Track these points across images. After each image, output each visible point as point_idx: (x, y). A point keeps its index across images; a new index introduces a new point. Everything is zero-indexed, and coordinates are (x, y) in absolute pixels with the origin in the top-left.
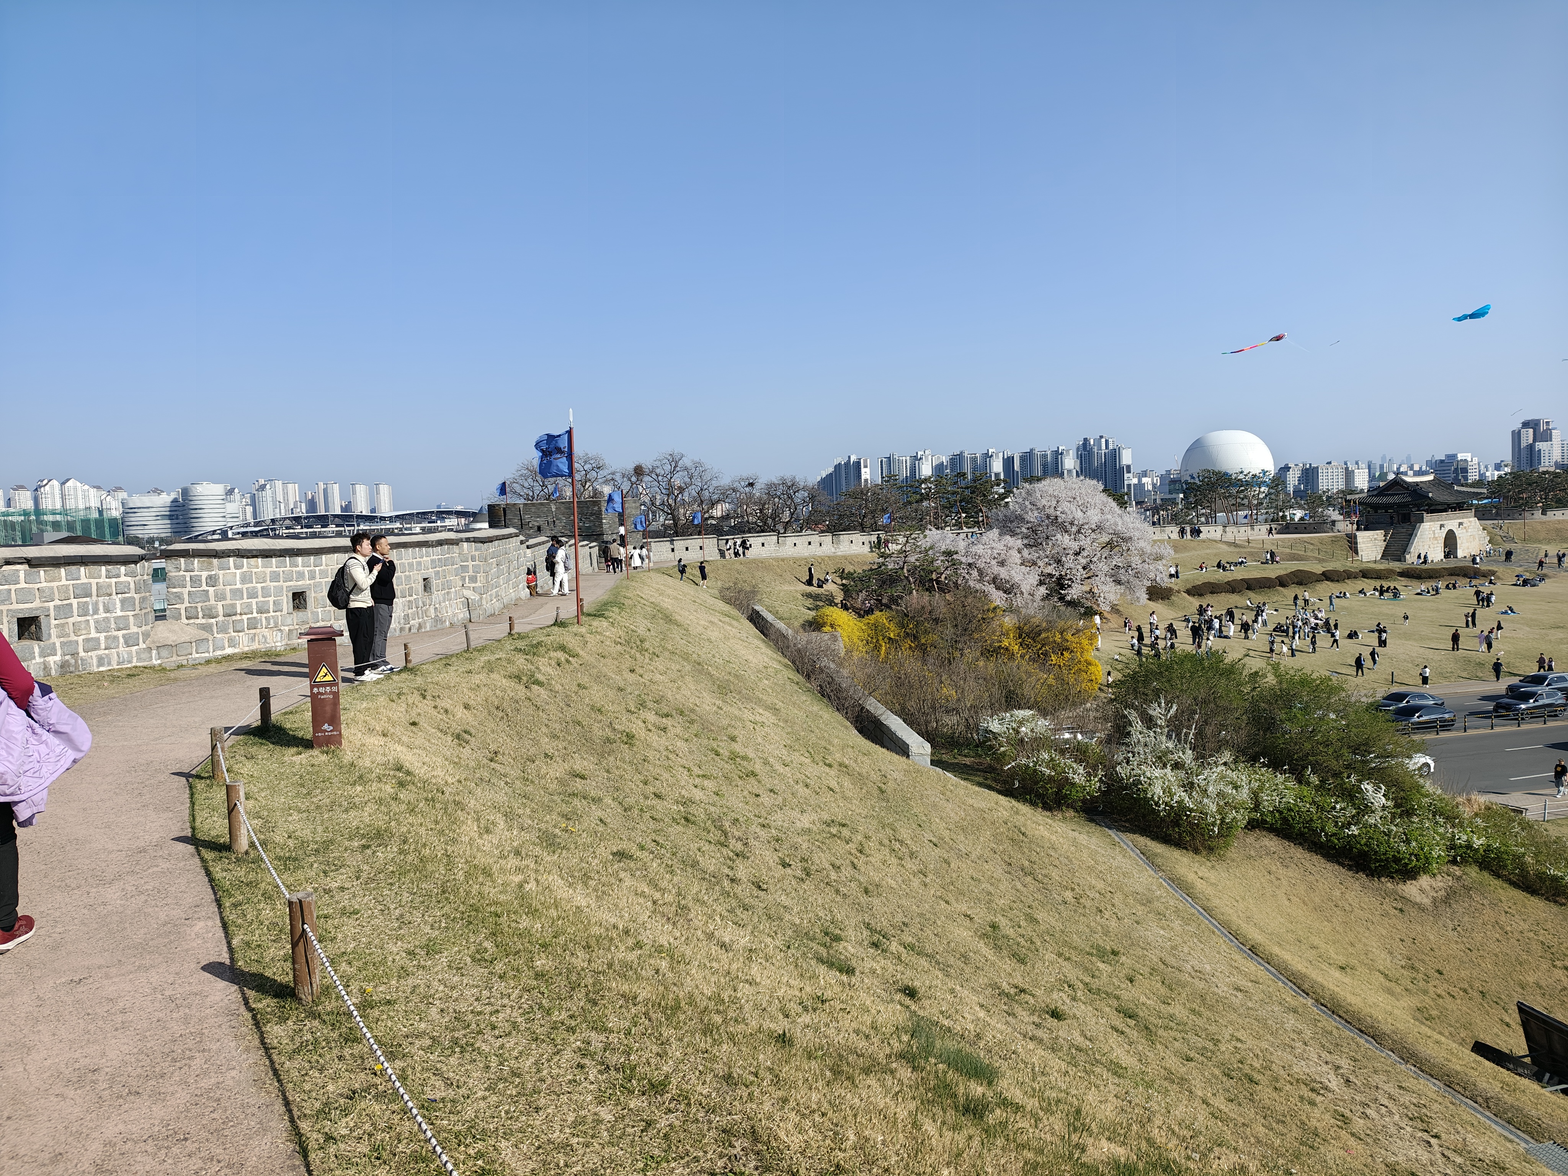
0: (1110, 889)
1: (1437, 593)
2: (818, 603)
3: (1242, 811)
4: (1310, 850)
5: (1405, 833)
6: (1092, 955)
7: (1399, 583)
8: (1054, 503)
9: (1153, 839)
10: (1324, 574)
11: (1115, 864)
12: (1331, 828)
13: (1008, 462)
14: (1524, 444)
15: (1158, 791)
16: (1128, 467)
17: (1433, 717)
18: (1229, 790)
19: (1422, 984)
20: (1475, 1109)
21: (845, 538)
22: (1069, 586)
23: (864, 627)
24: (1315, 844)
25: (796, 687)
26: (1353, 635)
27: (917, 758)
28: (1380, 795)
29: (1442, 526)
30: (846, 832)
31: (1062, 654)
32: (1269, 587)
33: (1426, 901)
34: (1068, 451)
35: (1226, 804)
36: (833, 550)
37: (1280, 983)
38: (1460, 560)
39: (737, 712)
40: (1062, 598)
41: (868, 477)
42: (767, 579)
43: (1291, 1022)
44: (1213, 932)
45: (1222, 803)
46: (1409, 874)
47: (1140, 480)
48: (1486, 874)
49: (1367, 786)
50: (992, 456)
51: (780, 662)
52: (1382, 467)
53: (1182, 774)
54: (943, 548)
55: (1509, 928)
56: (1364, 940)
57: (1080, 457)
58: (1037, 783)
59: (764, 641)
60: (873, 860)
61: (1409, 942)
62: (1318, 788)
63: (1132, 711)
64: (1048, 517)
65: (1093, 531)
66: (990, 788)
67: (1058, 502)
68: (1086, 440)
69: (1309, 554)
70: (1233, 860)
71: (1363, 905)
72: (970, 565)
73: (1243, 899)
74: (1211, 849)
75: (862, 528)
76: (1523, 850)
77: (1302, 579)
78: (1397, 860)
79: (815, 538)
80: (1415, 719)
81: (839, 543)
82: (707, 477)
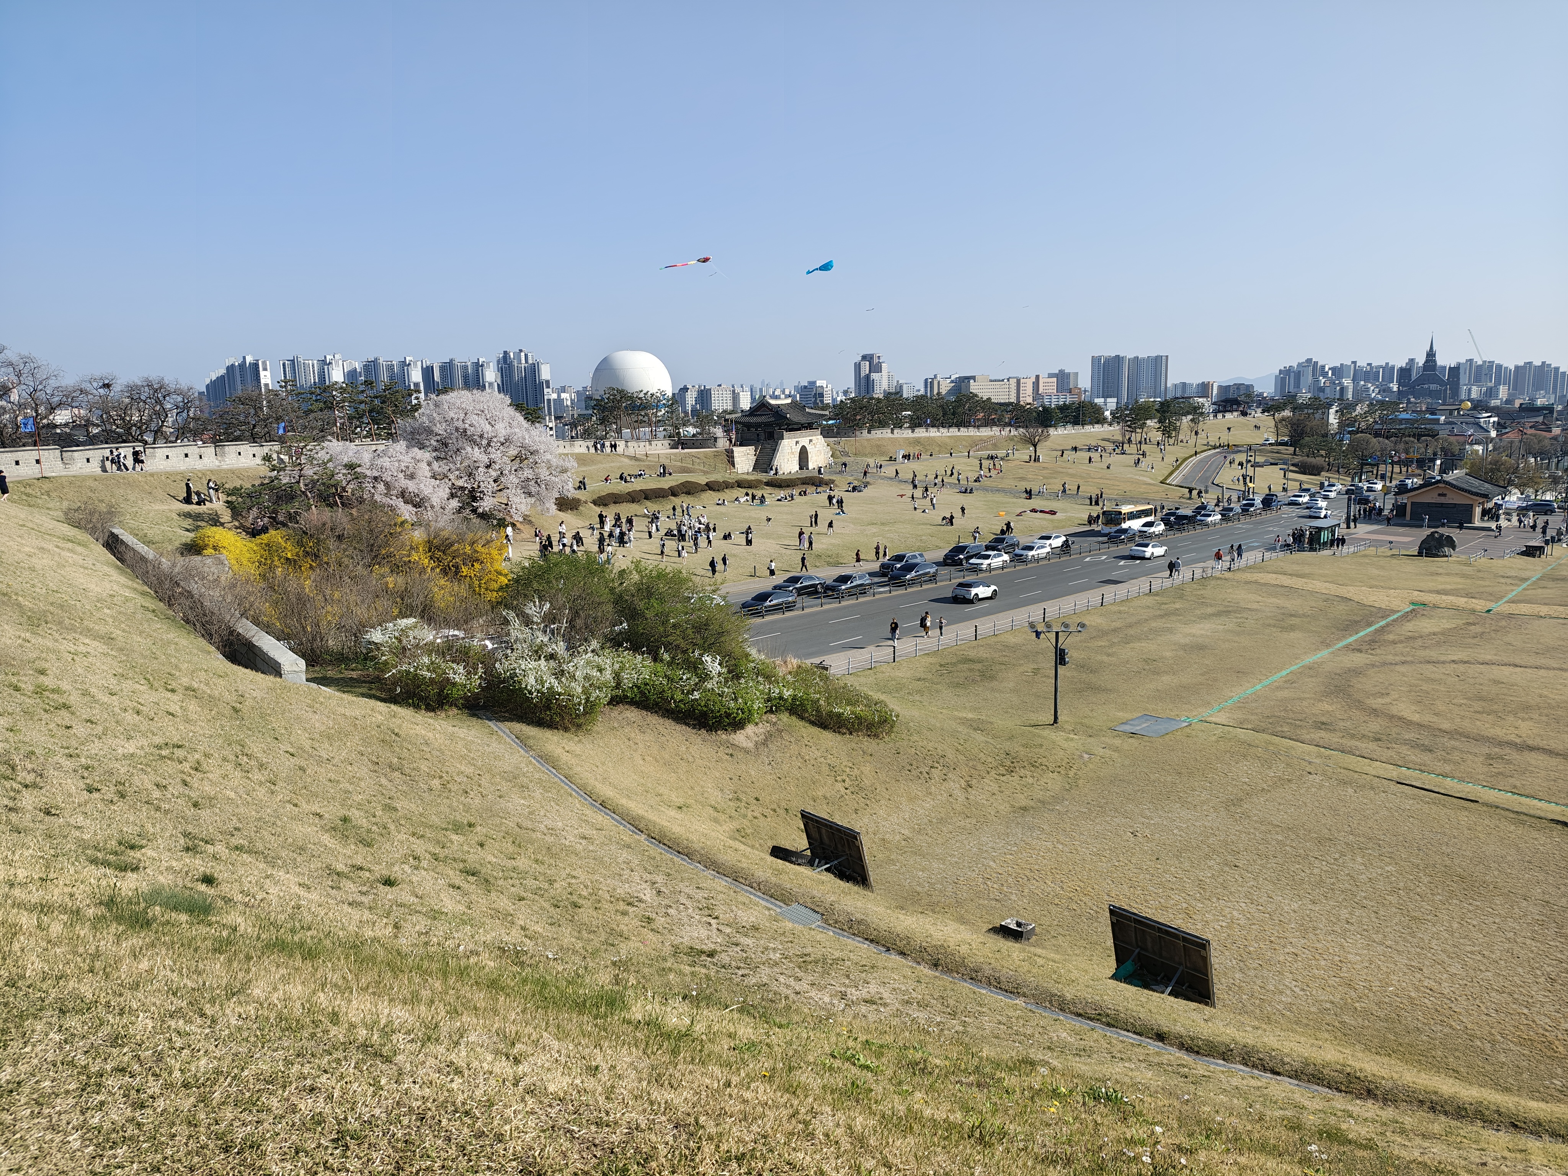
0: (479, 772)
1: (793, 499)
2: (199, 523)
3: (604, 690)
4: (663, 716)
5: (734, 693)
6: (446, 830)
7: (766, 491)
8: (462, 416)
9: (528, 724)
10: (707, 484)
11: (490, 749)
12: (678, 696)
13: (428, 372)
14: (863, 375)
15: (531, 680)
16: (548, 382)
17: (781, 600)
18: (595, 673)
19: (743, 811)
20: (751, 893)
21: (231, 449)
22: (481, 499)
23: (255, 548)
24: (667, 711)
25: (150, 615)
26: (727, 537)
27: (290, 676)
28: (716, 664)
29: (797, 442)
30: (179, 753)
31: (473, 565)
32: (663, 497)
33: (750, 745)
34: (488, 363)
35: (590, 684)
36: (217, 463)
37: (622, 827)
38: (811, 471)
39: (50, 644)
40: (474, 511)
41: (269, 382)
42: (132, 498)
43: (625, 855)
44: (571, 795)
45: (587, 685)
46: (738, 725)
47: (559, 396)
48: (794, 718)
49: (707, 658)
50: (409, 364)
51: (135, 589)
52: (761, 390)
53: (552, 663)
54: (346, 460)
55: (807, 757)
56: (702, 783)
57: (501, 370)
58: (419, 687)
59: (117, 567)
60: (210, 776)
61: (736, 778)
62: (670, 664)
63: (510, 612)
64: (457, 429)
65: (502, 444)
66: (371, 697)
67: (466, 414)
68: (506, 353)
69: (697, 467)
70: (598, 733)
71: (702, 755)
72: (376, 478)
73: (603, 764)
74: (579, 726)
75: (254, 439)
76: (818, 696)
77: (689, 489)
78: (728, 715)
79: (193, 450)
80: (768, 603)
81: (223, 454)
82: (41, 375)
